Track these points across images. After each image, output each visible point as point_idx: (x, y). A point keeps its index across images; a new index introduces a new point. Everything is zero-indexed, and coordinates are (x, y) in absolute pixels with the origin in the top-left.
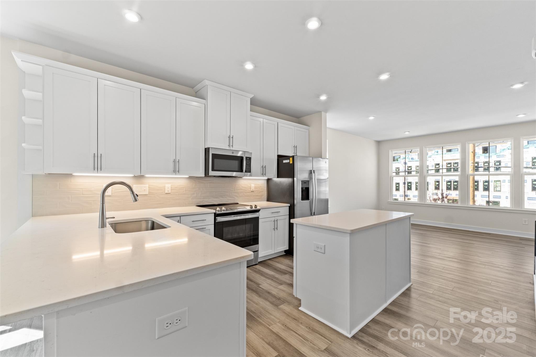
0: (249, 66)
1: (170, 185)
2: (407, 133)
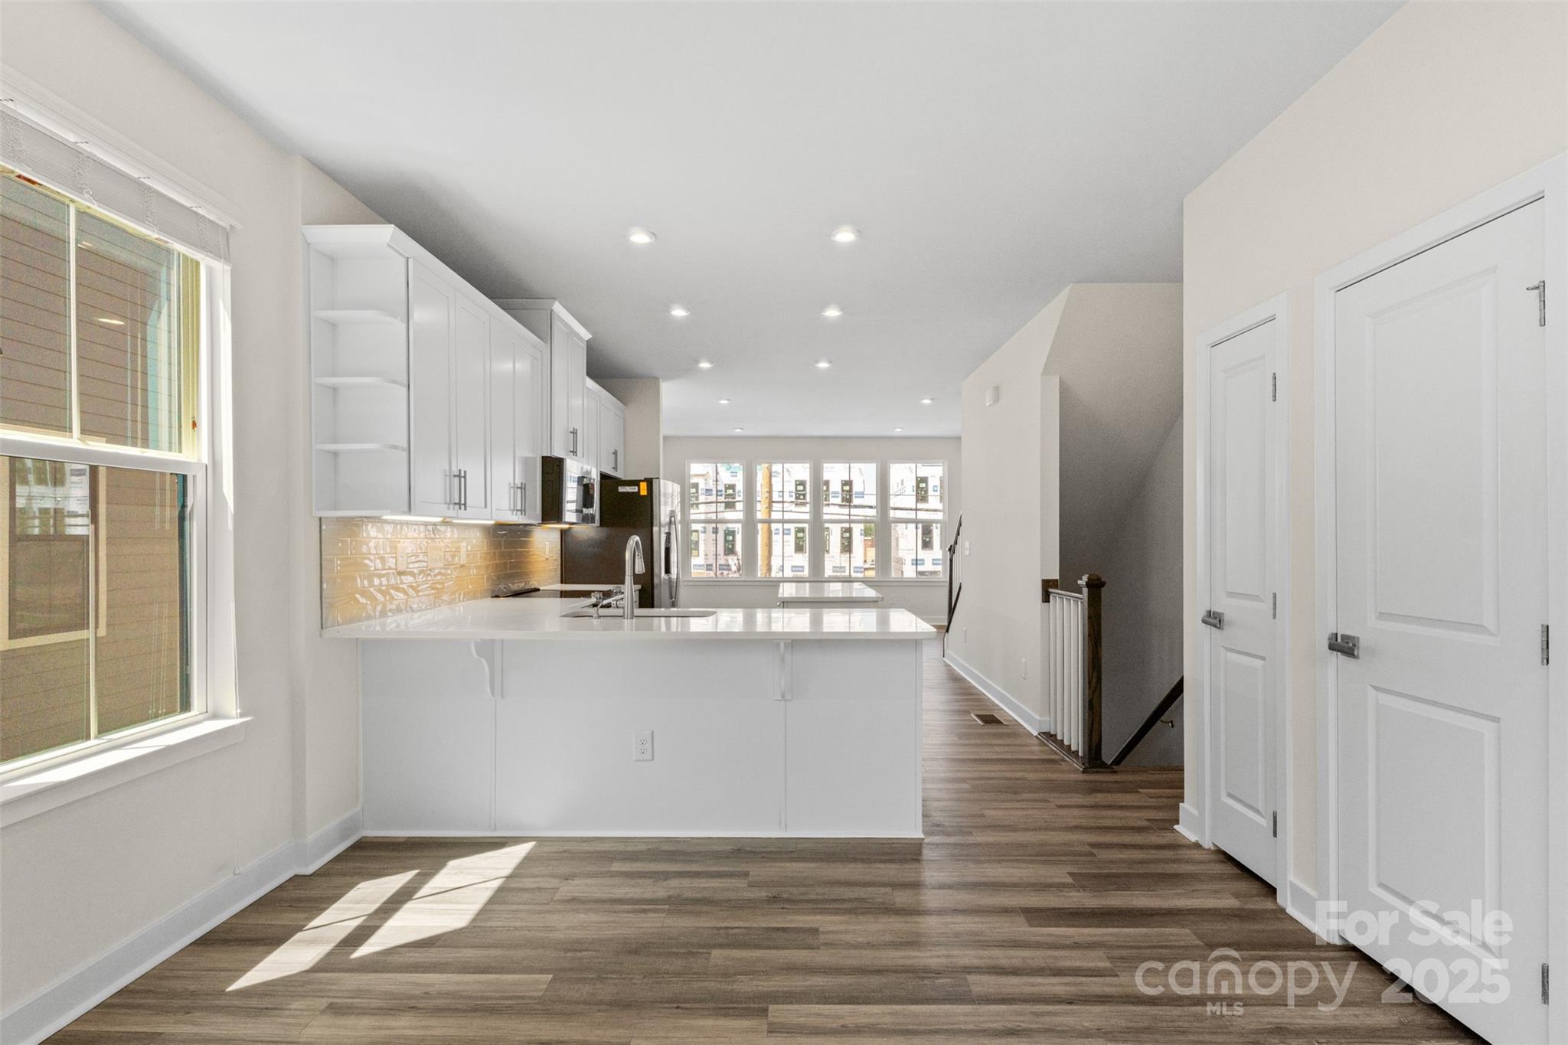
2: (738, 430)
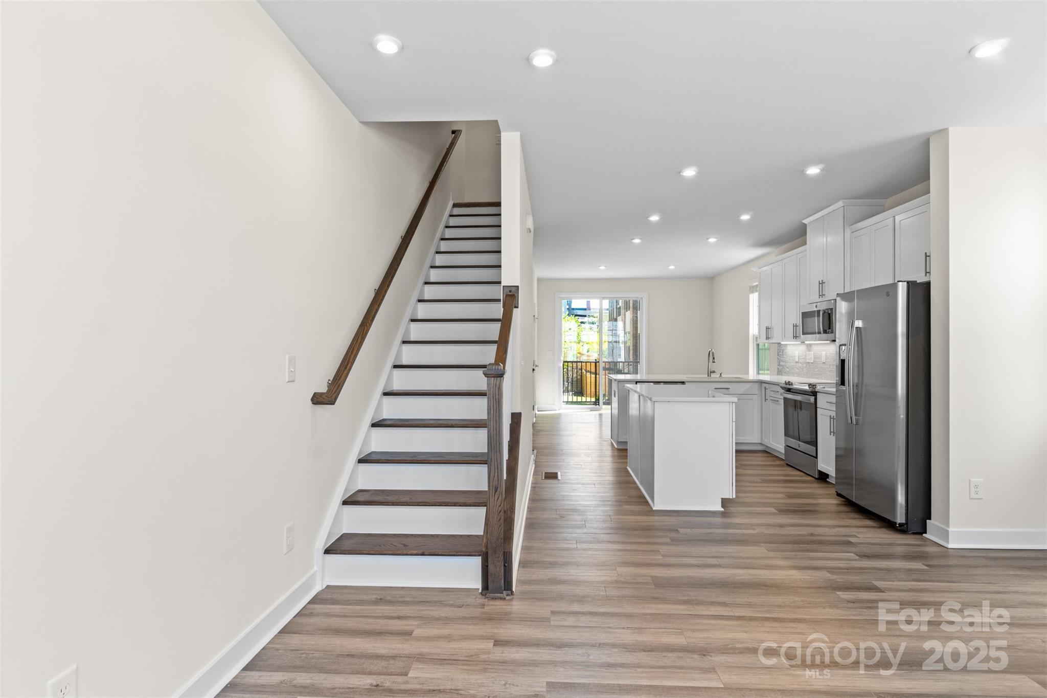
1: (825, 353)
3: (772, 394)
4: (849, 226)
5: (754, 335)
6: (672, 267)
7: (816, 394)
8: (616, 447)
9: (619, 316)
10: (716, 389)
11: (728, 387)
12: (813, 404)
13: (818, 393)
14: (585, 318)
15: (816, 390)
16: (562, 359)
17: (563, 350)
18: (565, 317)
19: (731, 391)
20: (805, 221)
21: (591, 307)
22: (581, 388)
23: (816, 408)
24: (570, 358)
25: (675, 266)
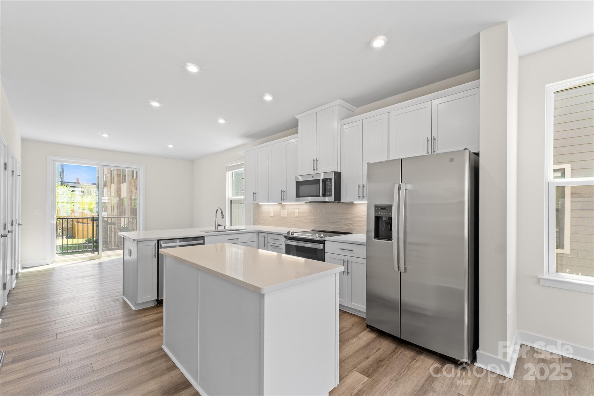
0: (268, 98)
1: (298, 210)
3: (272, 241)
4: (340, 120)
5: (229, 199)
6: (171, 146)
7: (325, 242)
8: (134, 308)
9: (105, 187)
10: (228, 240)
11: (238, 238)
12: (322, 250)
13: (326, 241)
14: (75, 188)
15: (325, 240)
16: (55, 216)
17: (57, 208)
18: (58, 185)
19: (239, 241)
20: (297, 117)
21: (80, 182)
22: (73, 233)
23: (325, 253)
24: (63, 215)
25: (173, 145)
